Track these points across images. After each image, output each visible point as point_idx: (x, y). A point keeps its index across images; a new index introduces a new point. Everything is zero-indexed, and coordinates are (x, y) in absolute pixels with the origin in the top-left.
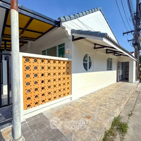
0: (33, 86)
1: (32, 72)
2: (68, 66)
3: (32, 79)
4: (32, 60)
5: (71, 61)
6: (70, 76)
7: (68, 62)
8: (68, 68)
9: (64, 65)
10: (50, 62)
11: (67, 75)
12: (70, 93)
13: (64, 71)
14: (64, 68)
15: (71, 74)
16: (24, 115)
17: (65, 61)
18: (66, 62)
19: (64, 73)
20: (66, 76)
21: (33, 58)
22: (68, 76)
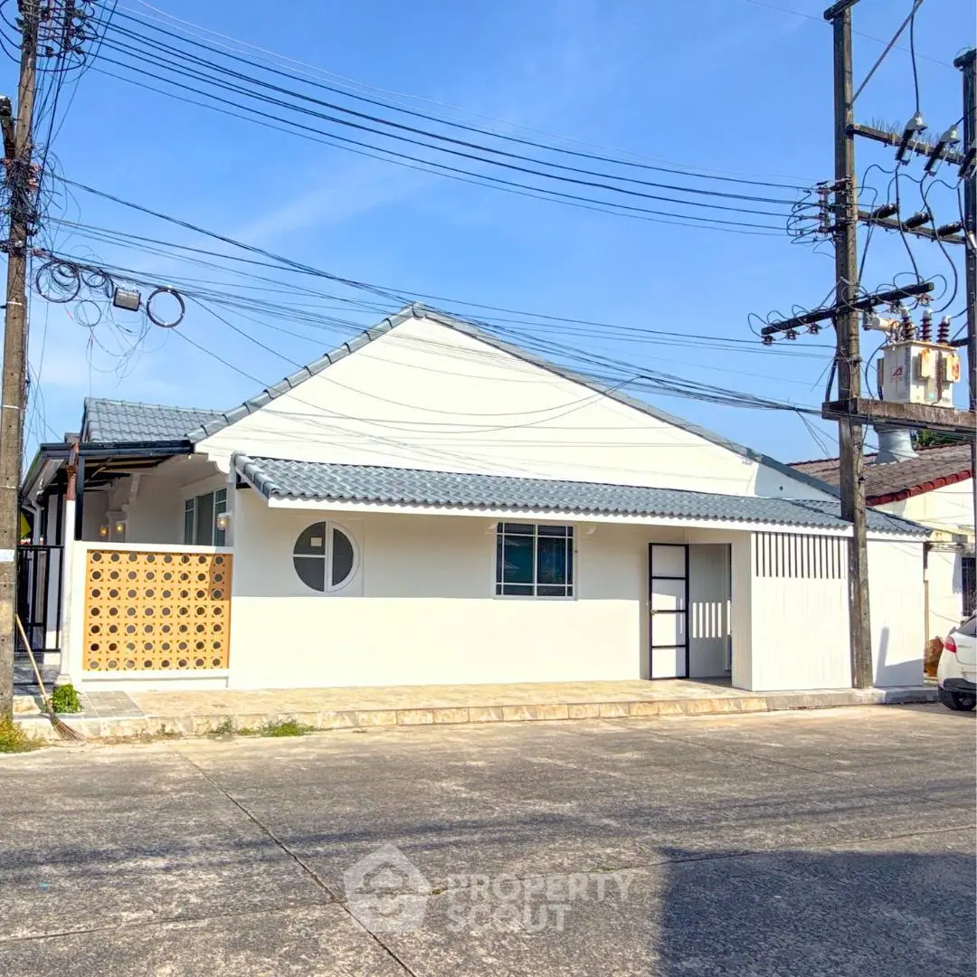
0: (105, 620)
1: (105, 585)
2: (219, 569)
3: (105, 603)
4: (106, 557)
5: (231, 555)
6: (226, 603)
7: (219, 559)
8: (218, 578)
9: (204, 569)
10: (154, 560)
11: (213, 599)
12: (223, 662)
13: (203, 586)
14: (202, 577)
15: (229, 599)
16: (83, 681)
17: (208, 555)
18: (209, 560)
19: (200, 594)
20: (209, 603)
21: (110, 552)
22: (218, 603)
